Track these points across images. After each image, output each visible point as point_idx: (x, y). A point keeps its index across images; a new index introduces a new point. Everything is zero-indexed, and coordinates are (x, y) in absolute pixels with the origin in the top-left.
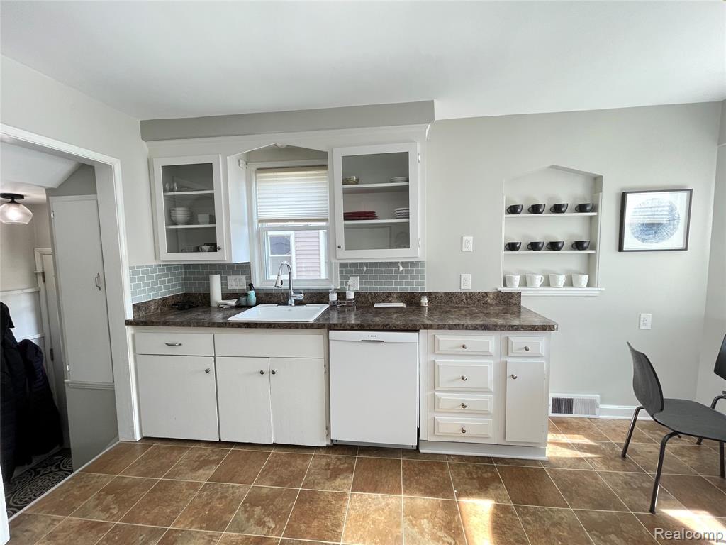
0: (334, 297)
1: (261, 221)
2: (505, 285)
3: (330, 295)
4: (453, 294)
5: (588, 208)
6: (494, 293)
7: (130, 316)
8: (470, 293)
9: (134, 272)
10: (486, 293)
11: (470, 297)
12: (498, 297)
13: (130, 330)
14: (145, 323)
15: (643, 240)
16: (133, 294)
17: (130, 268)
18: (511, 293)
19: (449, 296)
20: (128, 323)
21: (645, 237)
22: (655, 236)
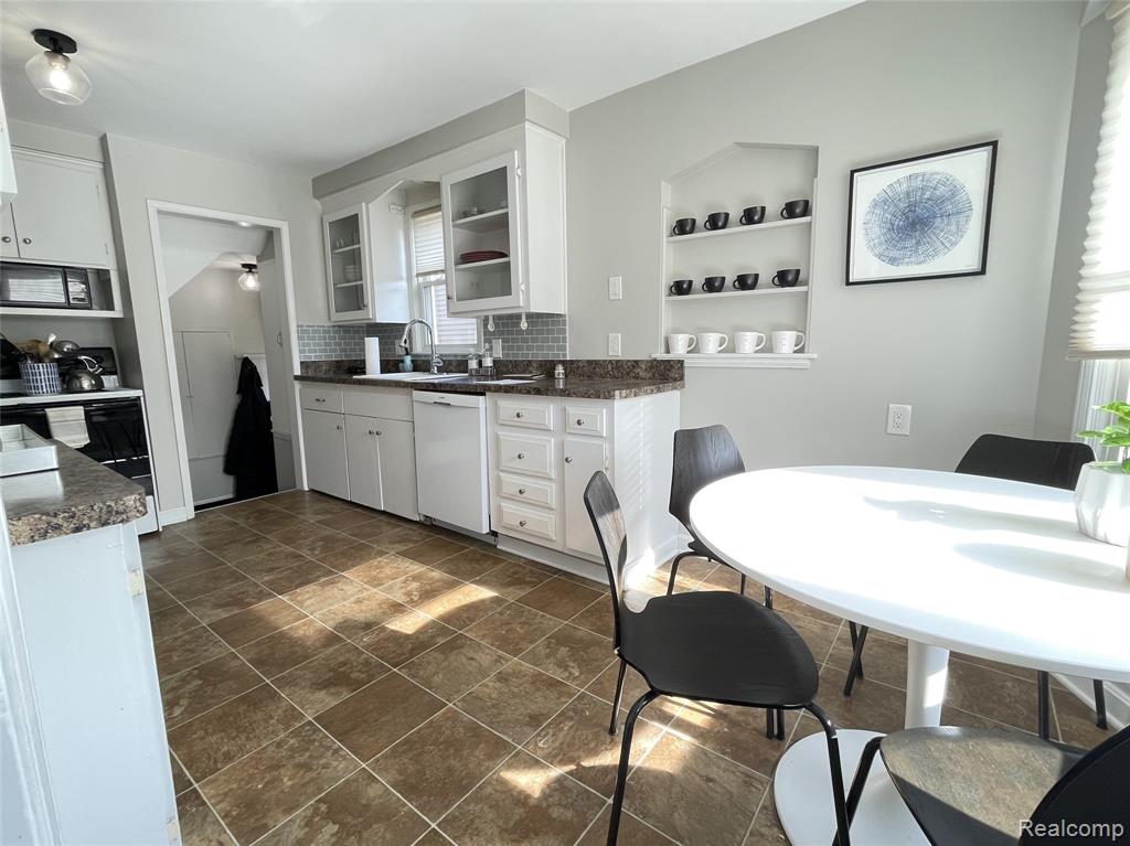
0: (473, 364)
1: (418, 275)
2: (668, 351)
3: (469, 362)
4: (596, 363)
5: (798, 211)
6: (647, 361)
7: (298, 372)
8: (617, 361)
9: (302, 330)
10: (636, 362)
11: (617, 368)
12: (651, 367)
13: (297, 386)
14: (313, 379)
15: (893, 261)
16: (301, 351)
17: (298, 326)
18: (669, 361)
19: (593, 364)
20: (296, 378)
21: (895, 253)
22: (916, 251)
